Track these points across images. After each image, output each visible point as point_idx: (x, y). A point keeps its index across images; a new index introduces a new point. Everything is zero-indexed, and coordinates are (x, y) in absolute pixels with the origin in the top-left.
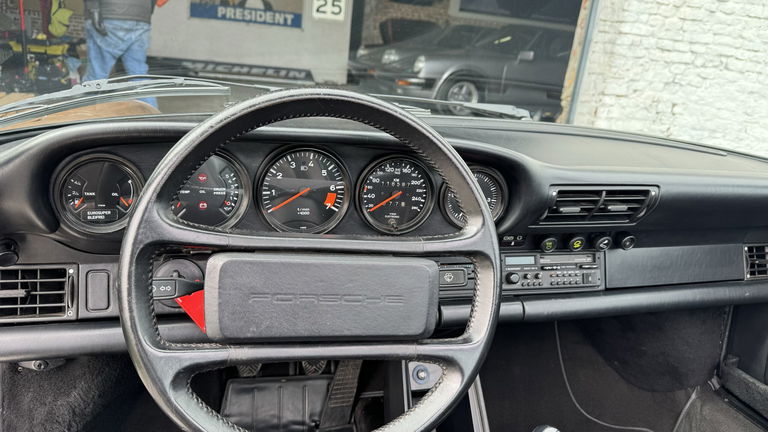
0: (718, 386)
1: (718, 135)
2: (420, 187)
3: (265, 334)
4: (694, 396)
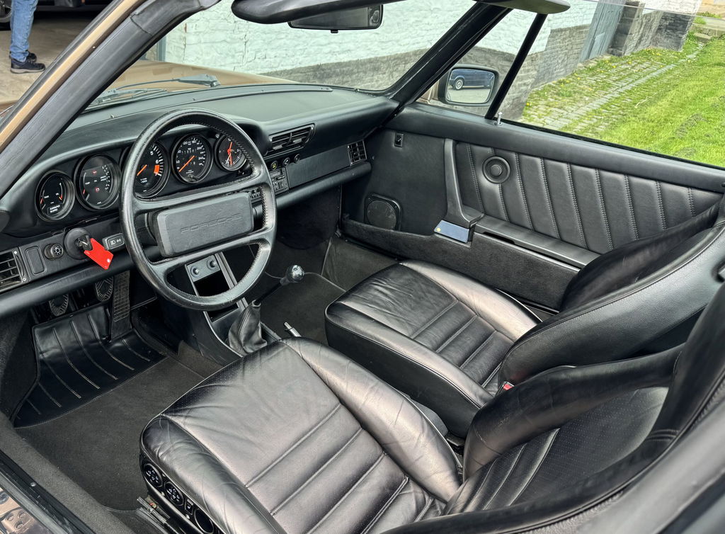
0: (340, 234)
1: (283, 36)
2: (202, 150)
3: (192, 247)
4: (330, 244)
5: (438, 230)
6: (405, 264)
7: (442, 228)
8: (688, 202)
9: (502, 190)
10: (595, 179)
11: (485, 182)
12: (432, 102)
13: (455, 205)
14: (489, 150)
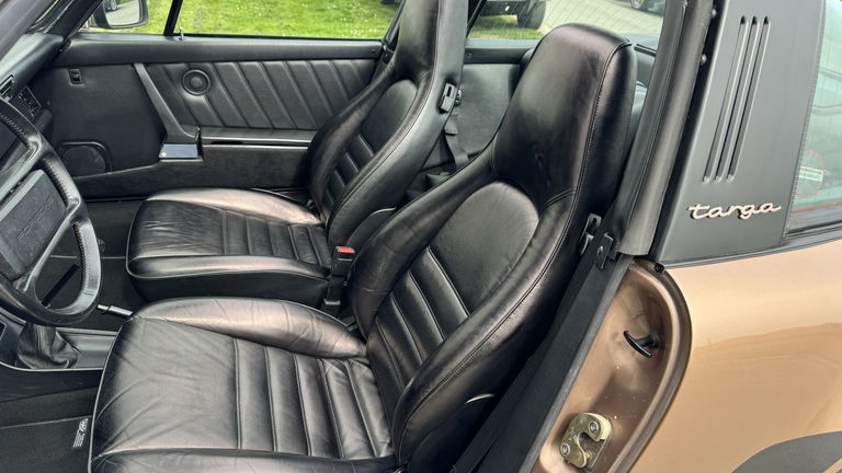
5: (163, 155)
6: (154, 198)
7: (167, 152)
8: (355, 71)
9: (208, 99)
10: (286, 69)
11: (191, 97)
12: (92, 29)
13: (173, 125)
14: (182, 66)
